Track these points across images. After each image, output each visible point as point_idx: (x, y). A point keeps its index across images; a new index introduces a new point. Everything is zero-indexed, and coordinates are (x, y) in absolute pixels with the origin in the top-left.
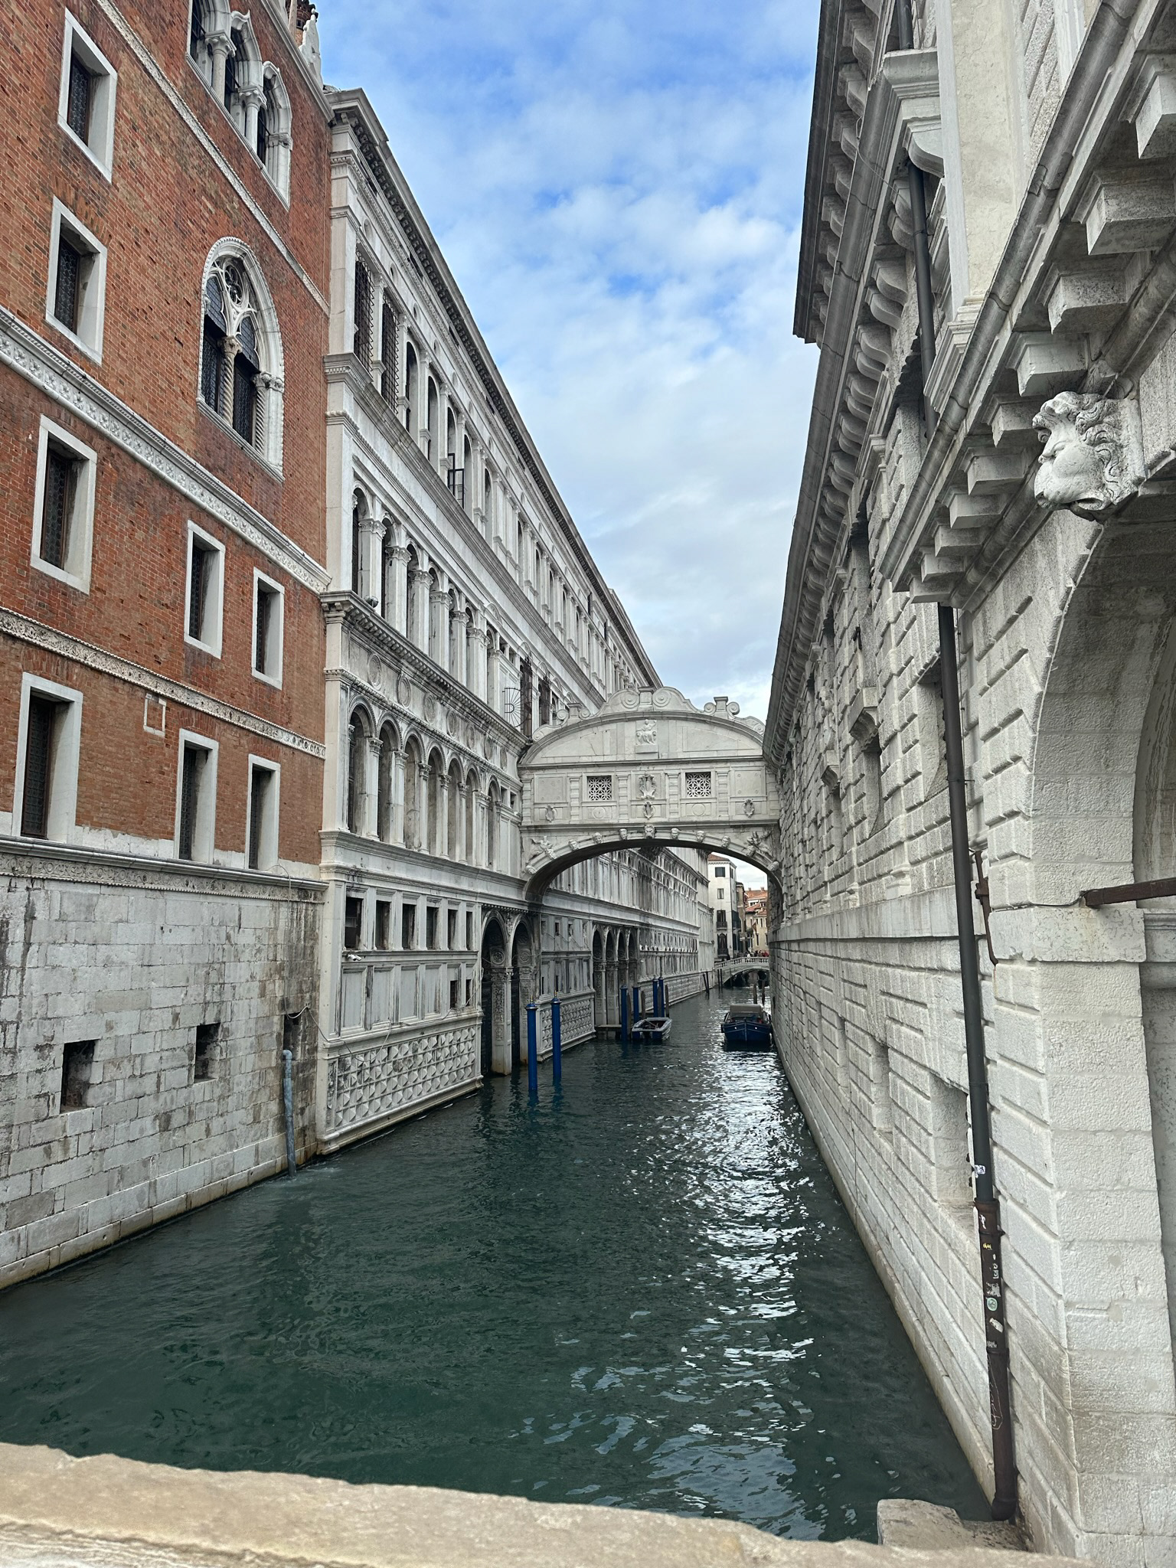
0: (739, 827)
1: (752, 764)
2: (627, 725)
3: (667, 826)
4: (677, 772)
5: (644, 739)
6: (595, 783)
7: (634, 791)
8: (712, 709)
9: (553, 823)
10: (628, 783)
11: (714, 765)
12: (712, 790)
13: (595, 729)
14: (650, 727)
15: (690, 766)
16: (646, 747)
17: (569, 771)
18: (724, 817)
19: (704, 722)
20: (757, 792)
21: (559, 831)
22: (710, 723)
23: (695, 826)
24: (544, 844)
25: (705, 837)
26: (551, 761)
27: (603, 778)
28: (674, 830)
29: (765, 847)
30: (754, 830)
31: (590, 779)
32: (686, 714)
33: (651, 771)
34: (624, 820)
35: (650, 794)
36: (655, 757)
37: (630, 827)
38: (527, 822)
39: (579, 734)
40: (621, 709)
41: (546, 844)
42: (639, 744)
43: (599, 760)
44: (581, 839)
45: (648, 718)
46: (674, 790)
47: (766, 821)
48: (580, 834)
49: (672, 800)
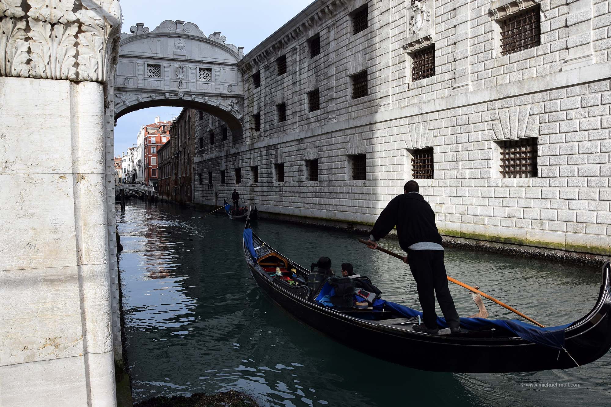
0: (225, 97)
1: (231, 67)
2: (169, 39)
3: (190, 94)
4: (195, 67)
5: (179, 48)
6: (151, 68)
7: (173, 74)
8: (213, 37)
9: (128, 87)
10: (170, 70)
11: (213, 65)
12: (212, 78)
13: (152, 39)
14: (182, 42)
15: (201, 64)
16: (179, 52)
17: (137, 59)
18: (218, 92)
19: (209, 43)
20: (234, 81)
21: (131, 91)
22: (212, 44)
23: (204, 95)
25: (208, 100)
26: (127, 53)
27: (155, 66)
28: (194, 96)
29: (236, 108)
30: (232, 99)
31: (149, 65)
32: (201, 38)
33: (183, 65)
34: (167, 88)
35: (180, 76)
36: (184, 58)
37: (171, 93)
39: (143, 41)
40: (166, 31)
41: (124, 98)
42: (176, 50)
43: (155, 55)
44: (144, 96)
45: (181, 37)
46: (194, 76)
47: (238, 95)
48: (144, 94)
49: (192, 80)
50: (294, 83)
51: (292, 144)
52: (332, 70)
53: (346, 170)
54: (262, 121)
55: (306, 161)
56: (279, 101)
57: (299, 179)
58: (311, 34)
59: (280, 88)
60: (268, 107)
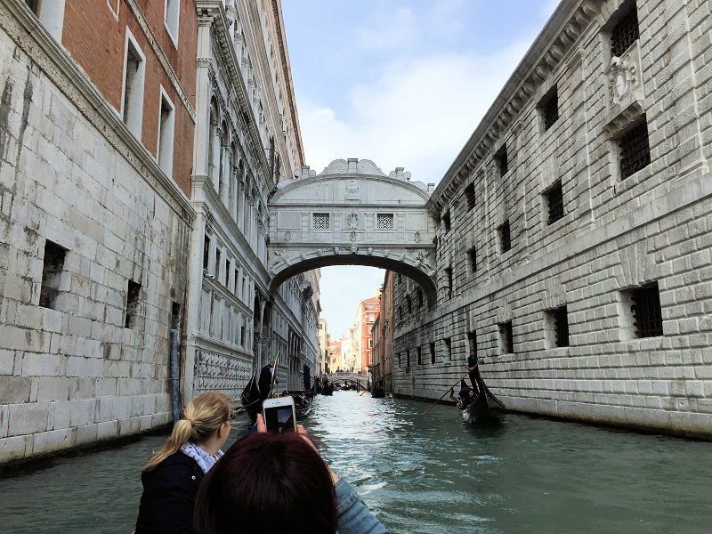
0: (411, 248)
1: (419, 210)
2: (340, 182)
3: (366, 247)
4: (372, 213)
5: (351, 191)
6: (317, 218)
7: (344, 224)
8: (394, 174)
9: (290, 242)
10: (340, 218)
11: (395, 210)
12: (394, 225)
13: (319, 183)
14: (355, 184)
15: (380, 209)
16: (352, 196)
17: (301, 209)
18: (401, 242)
19: (389, 182)
20: (422, 227)
21: (294, 247)
22: (393, 184)
23: (384, 247)
24: (283, 255)
25: (389, 254)
26: (290, 202)
27: (323, 215)
28: (370, 249)
29: (426, 261)
30: (420, 251)
32: (379, 177)
33: (356, 211)
34: (337, 241)
35: (354, 225)
36: (357, 203)
37: (342, 246)
38: (272, 241)
39: (308, 186)
40: (336, 172)
41: (285, 255)
42: (348, 194)
43: (322, 202)
44: (309, 253)
45: (354, 178)
46: (370, 224)
47: (426, 245)
48: (308, 250)
49: (369, 230)
50: (483, 218)
51: (483, 302)
52: (522, 191)
53: (545, 334)
54: (454, 276)
55: (499, 324)
56: (469, 246)
57: (493, 351)
58: (497, 147)
59: (469, 227)
60: (459, 255)
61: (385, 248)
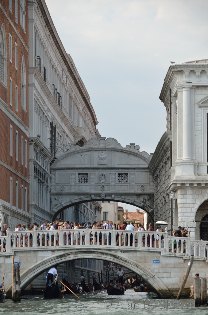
0: (138, 195)
1: (144, 170)
2: (94, 152)
3: (110, 195)
4: (115, 173)
5: (102, 159)
6: (81, 176)
7: (97, 180)
8: (129, 147)
9: (64, 192)
10: (95, 177)
11: (129, 170)
12: (128, 180)
13: (81, 154)
14: (104, 154)
15: (120, 170)
16: (102, 162)
17: (71, 170)
18: (133, 191)
19: (126, 153)
20: (145, 181)
21: (66, 195)
22: (128, 154)
24: (60, 200)
25: (125, 199)
26: (63, 166)
27: (84, 174)
28: (113, 196)
29: (148, 203)
30: (144, 196)
31: (79, 174)
32: (119, 149)
33: (104, 172)
34: (93, 191)
35: (103, 181)
36: (105, 167)
37: (95, 194)
38: (53, 191)
39: (75, 155)
40: (92, 146)
41: (61, 200)
42: (99, 161)
43: (83, 166)
44: (75, 198)
45: (103, 150)
46: (113, 180)
47: (149, 193)
48: (75, 196)
49: (112, 184)
61: (122, 195)
